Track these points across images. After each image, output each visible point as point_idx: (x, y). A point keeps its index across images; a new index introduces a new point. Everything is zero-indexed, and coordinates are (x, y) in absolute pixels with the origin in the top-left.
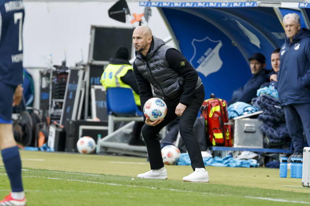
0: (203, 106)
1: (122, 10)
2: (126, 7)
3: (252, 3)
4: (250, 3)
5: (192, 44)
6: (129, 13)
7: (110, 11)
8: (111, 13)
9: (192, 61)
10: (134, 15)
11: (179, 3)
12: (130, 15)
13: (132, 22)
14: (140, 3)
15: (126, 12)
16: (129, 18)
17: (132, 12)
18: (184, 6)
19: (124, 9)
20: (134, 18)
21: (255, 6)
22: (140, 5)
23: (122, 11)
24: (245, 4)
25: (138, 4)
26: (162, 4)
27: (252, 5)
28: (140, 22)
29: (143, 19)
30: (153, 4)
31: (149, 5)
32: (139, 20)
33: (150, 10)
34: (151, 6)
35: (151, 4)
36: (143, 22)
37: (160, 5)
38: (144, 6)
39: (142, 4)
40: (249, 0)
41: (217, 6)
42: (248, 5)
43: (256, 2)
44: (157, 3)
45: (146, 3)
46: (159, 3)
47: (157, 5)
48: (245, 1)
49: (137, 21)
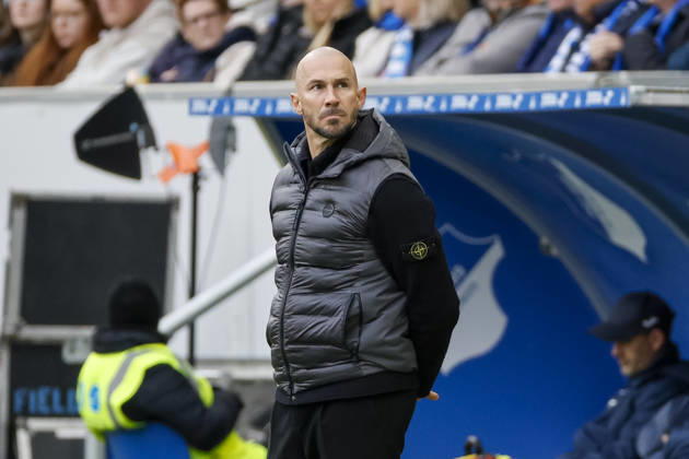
1: (126, 129)
2: (142, 118)
3: (610, 94)
4: (604, 94)
6: (151, 141)
7: (82, 136)
8: (86, 145)
10: (173, 149)
12: (157, 149)
13: (166, 176)
14: (191, 105)
15: (141, 139)
16: (152, 161)
17: (162, 137)
19: (134, 127)
20: (170, 159)
21: (623, 101)
22: (192, 113)
23: (126, 137)
24: (584, 96)
25: (184, 106)
26: (274, 104)
27: (612, 100)
28: (196, 178)
29: (206, 162)
30: (241, 106)
31: (226, 109)
32: (193, 166)
33: (231, 129)
34: (232, 113)
35: (232, 106)
36: (206, 179)
37: (268, 110)
38: (206, 113)
39: (200, 106)
40: (603, 83)
41: (480, 110)
42: (595, 99)
43: (626, 90)
44: (256, 103)
45: (214, 104)
46: (263, 103)
47: (254, 109)
48: (583, 87)
49: (186, 171)
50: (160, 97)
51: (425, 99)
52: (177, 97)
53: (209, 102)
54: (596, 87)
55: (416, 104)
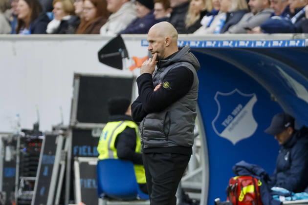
0: (231, 185)
1: (118, 51)
2: (123, 47)
3: (298, 42)
4: (296, 42)
5: (215, 98)
6: (127, 56)
7: (101, 53)
8: (102, 56)
9: (215, 123)
10: (135, 59)
11: (196, 42)
12: (129, 59)
13: (132, 68)
14: (142, 43)
15: (123, 54)
16: (127, 63)
17: (130, 55)
18: (203, 45)
19: (120, 50)
20: (134, 62)
21: (303, 45)
22: (142, 45)
23: (117, 54)
24: (289, 42)
25: (139, 43)
27: (299, 44)
39: (145, 43)
40: (295, 37)
41: (250, 47)
42: (293, 43)
43: (304, 40)
48: (289, 39)
49: (139, 67)
50: (130, 39)
51: (229, 42)
52: (137, 39)
54: (293, 39)
55: (226, 44)
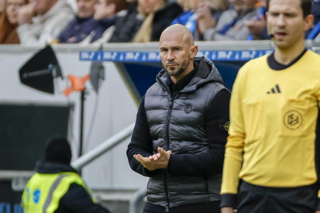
1: (47, 68)
2: (55, 62)
6: (60, 74)
7: (23, 71)
8: (25, 75)
10: (71, 78)
12: (63, 78)
13: (67, 92)
14: (80, 55)
15: (54, 72)
16: (60, 85)
17: (65, 72)
19: (50, 66)
20: (69, 84)
22: (81, 59)
23: (46, 71)
25: (77, 56)
26: (125, 55)
28: (83, 94)
29: (88, 85)
30: (107, 56)
31: (99, 57)
32: (81, 87)
33: (102, 68)
34: (102, 59)
35: (102, 56)
36: (88, 93)
37: (121, 58)
38: (88, 59)
39: (85, 55)
44: (115, 54)
45: (93, 54)
46: (119, 54)
47: (114, 57)
49: (77, 90)
50: (64, 51)
52: (73, 51)
53: (90, 54)
